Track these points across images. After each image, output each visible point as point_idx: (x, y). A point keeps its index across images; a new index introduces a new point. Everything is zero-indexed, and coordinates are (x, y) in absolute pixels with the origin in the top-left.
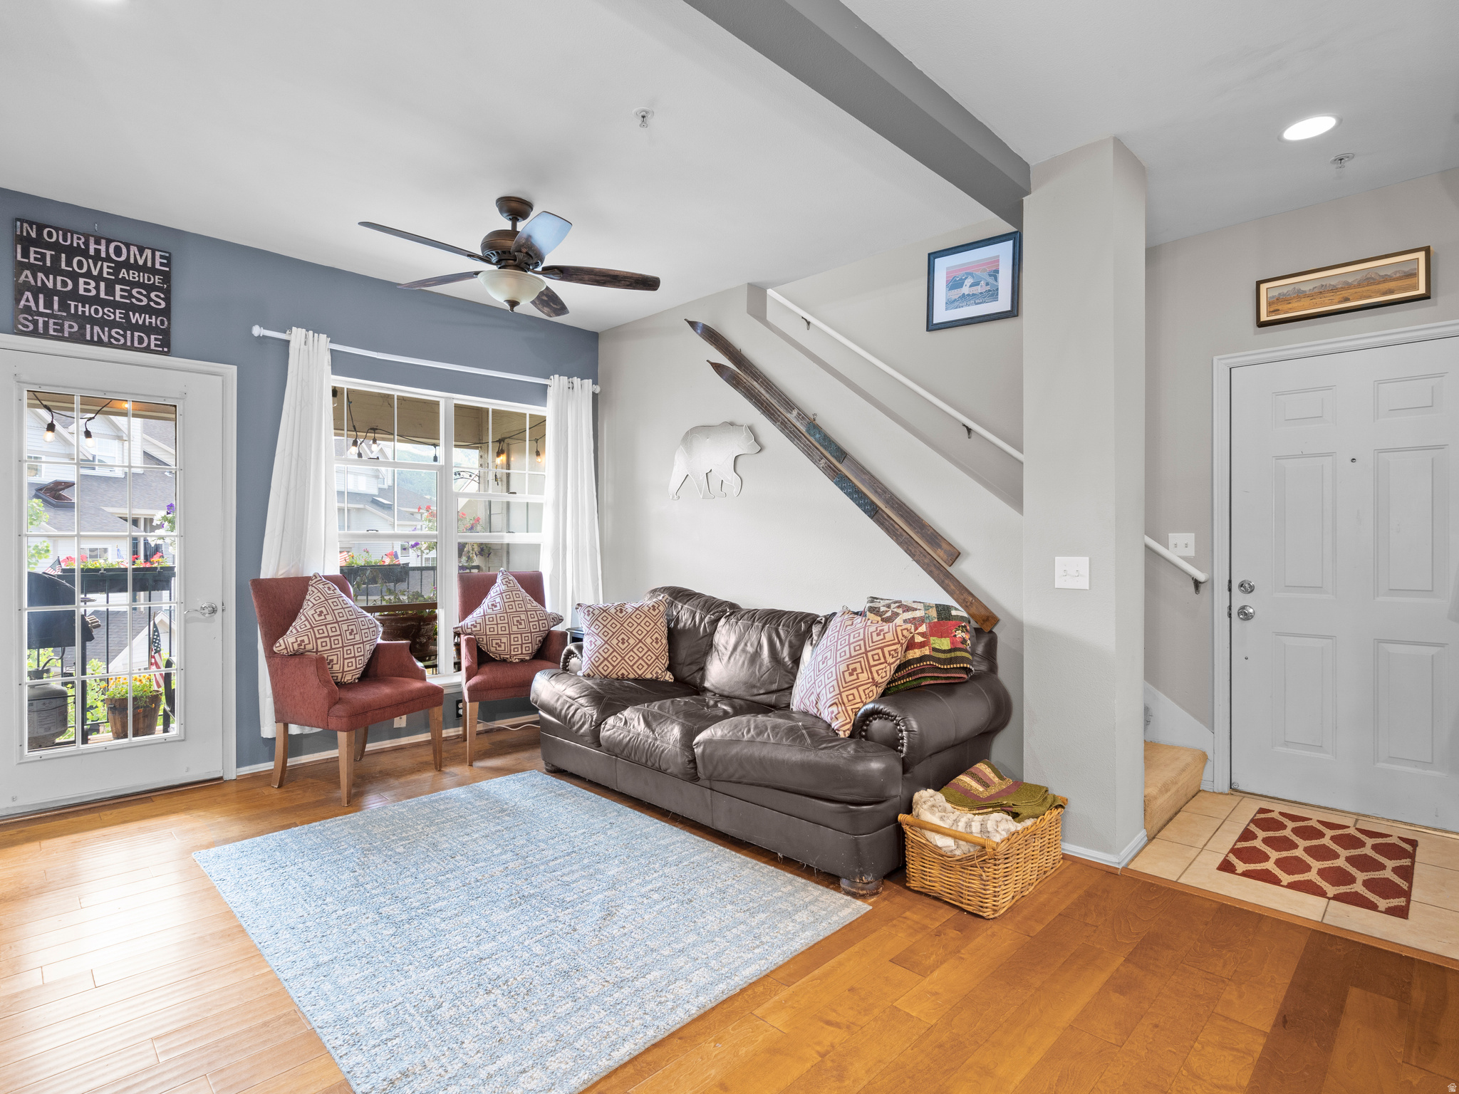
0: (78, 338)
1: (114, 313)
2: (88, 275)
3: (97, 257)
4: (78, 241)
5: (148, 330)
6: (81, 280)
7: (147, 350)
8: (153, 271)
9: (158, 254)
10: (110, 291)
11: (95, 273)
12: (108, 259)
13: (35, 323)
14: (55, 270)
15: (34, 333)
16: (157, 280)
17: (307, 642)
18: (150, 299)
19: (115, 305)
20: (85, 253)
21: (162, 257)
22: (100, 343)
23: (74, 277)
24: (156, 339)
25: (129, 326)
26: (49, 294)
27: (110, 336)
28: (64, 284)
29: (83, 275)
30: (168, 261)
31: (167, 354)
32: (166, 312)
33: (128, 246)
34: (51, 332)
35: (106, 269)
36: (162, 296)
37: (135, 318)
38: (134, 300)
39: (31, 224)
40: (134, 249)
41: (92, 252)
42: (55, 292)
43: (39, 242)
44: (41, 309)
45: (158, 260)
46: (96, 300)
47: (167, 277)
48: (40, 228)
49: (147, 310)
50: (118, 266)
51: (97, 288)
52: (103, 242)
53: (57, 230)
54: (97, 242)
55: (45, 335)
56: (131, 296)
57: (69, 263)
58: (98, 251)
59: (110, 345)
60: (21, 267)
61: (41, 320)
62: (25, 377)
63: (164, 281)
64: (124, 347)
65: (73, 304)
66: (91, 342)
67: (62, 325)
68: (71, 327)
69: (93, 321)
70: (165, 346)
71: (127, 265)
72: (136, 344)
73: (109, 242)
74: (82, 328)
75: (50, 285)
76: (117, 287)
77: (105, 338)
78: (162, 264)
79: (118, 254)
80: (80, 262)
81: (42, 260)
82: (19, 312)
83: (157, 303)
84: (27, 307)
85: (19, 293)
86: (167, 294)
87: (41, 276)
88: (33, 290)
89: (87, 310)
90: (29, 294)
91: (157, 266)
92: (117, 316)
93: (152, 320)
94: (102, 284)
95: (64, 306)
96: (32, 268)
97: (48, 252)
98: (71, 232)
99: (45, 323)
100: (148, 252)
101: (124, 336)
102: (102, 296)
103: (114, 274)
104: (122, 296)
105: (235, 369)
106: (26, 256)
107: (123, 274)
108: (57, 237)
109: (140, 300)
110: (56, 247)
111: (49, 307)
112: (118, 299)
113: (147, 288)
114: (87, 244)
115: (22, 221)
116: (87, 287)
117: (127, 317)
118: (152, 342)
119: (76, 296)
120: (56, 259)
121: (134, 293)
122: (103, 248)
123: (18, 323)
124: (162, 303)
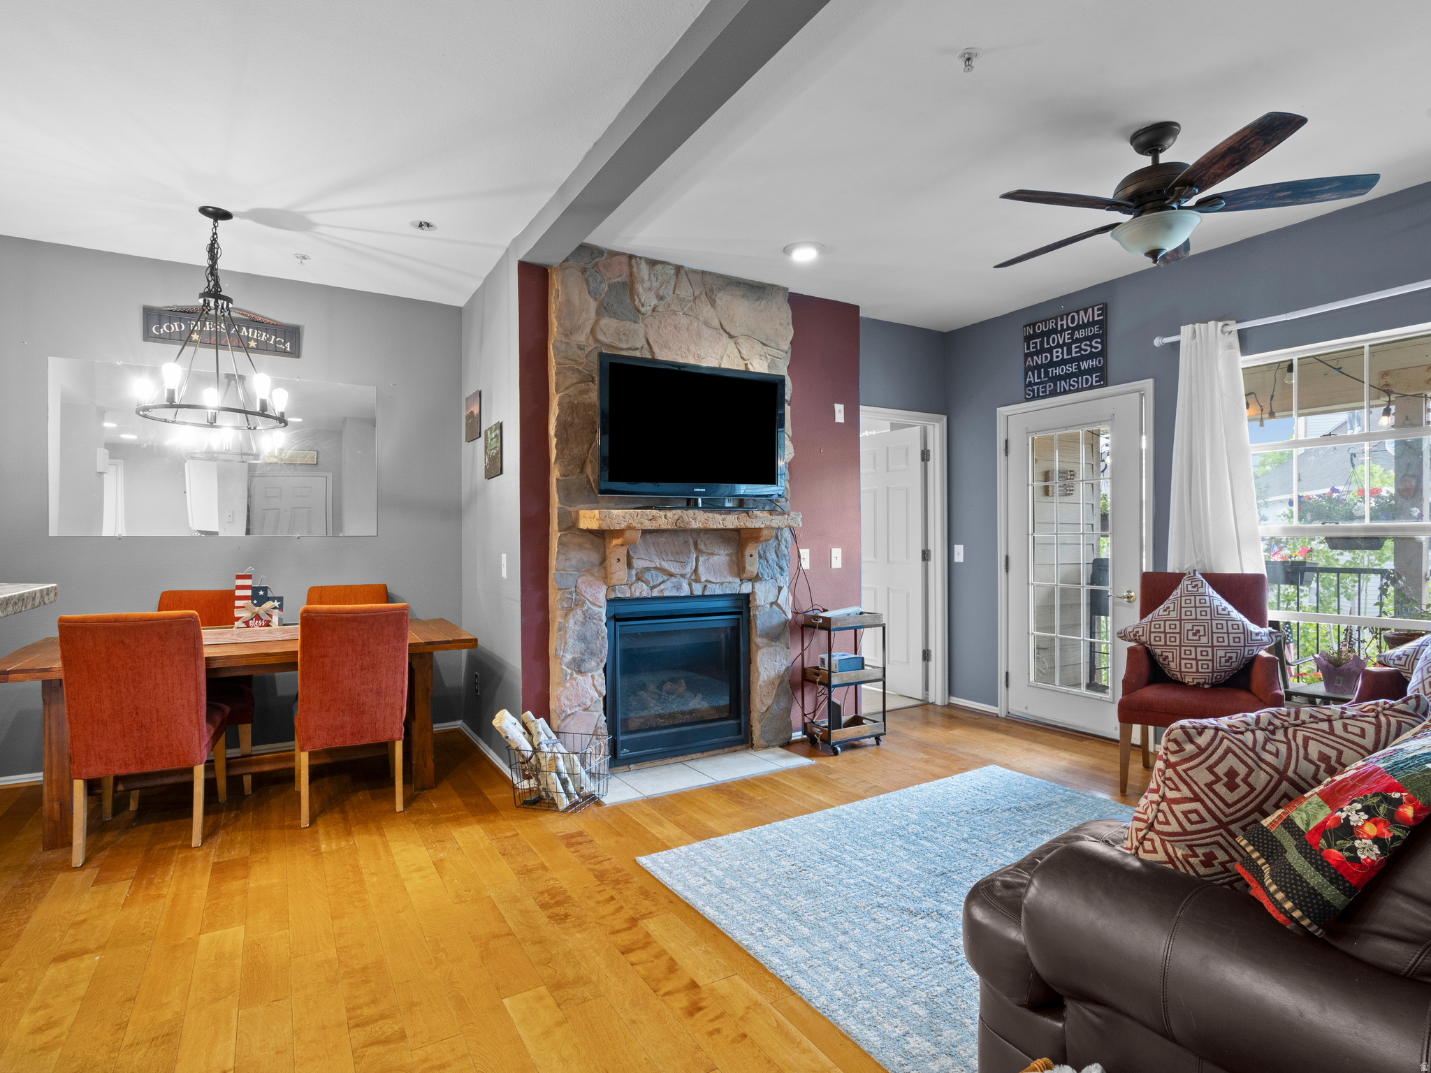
0: (1054, 393)
1: (1072, 367)
2: (1058, 346)
3: (1063, 330)
4: (1052, 325)
5: (1090, 372)
6: (1054, 351)
7: (1092, 387)
8: (1094, 323)
9: (1096, 308)
10: (1069, 352)
11: (1061, 343)
12: (1068, 328)
13: (1033, 391)
14: (1043, 350)
15: (1034, 398)
16: (1095, 330)
17: (1140, 633)
18: (1092, 347)
19: (1071, 361)
20: (1054, 331)
21: (1098, 310)
22: (1065, 392)
23: (1050, 350)
24: (1096, 377)
25: (1081, 373)
26: (1038, 367)
27: (1070, 385)
28: (1046, 357)
29: (1055, 347)
30: (1104, 310)
31: (1106, 385)
32: (1103, 353)
33: (1078, 312)
34: (1041, 394)
35: (1067, 337)
36: (1099, 340)
37: (1084, 365)
38: (1082, 352)
39: (1029, 325)
40: (1082, 313)
41: (1059, 329)
42: (1042, 366)
43: (1035, 336)
44: (1036, 381)
45: (1096, 313)
46: (1064, 362)
47: (1103, 324)
48: (1034, 325)
49: (1092, 356)
50: (1074, 329)
51: (1062, 353)
52: (1065, 317)
53: (1041, 322)
54: (1062, 320)
55: (1039, 397)
56: (1081, 349)
57: (1048, 343)
58: (1062, 325)
59: (1070, 392)
60: (1026, 355)
61: (1035, 387)
62: (1030, 429)
63: (1100, 328)
64: (1078, 390)
65: (1050, 370)
66: (1061, 394)
67: (1045, 387)
68: (1050, 386)
69: (1060, 378)
70: (1104, 381)
71: (1078, 327)
72: (1084, 386)
73: (1067, 315)
74: (1055, 385)
75: (1039, 362)
76: (1073, 346)
77: (1067, 388)
78: (1099, 315)
79: (1073, 322)
80: (1054, 338)
81: (1036, 347)
82: (1026, 386)
83: (1097, 348)
84: (1030, 382)
85: (1026, 374)
86: (1103, 337)
87: (1035, 357)
88: (1032, 369)
89: (1058, 371)
90: (1030, 373)
91: (1096, 318)
92: (1072, 368)
93: (1093, 363)
94: (1065, 348)
95: (1046, 373)
96: (1031, 355)
97: (1038, 340)
98: (1049, 320)
99: (1038, 389)
100: (1090, 310)
101: (1077, 382)
102: (1066, 357)
103: (1071, 338)
104: (1076, 352)
105: (1151, 381)
106: (1028, 348)
107: (1076, 335)
108: (1042, 328)
109: (1086, 350)
110: (1042, 335)
111: (1039, 377)
112: (1074, 355)
113: (1090, 338)
114: (1056, 324)
115: (1025, 326)
116: (1057, 354)
117: (1079, 366)
118: (1094, 379)
119: (1052, 364)
120: (1042, 343)
121: (1083, 347)
122: (1065, 322)
123: (1026, 394)
124: (1100, 346)
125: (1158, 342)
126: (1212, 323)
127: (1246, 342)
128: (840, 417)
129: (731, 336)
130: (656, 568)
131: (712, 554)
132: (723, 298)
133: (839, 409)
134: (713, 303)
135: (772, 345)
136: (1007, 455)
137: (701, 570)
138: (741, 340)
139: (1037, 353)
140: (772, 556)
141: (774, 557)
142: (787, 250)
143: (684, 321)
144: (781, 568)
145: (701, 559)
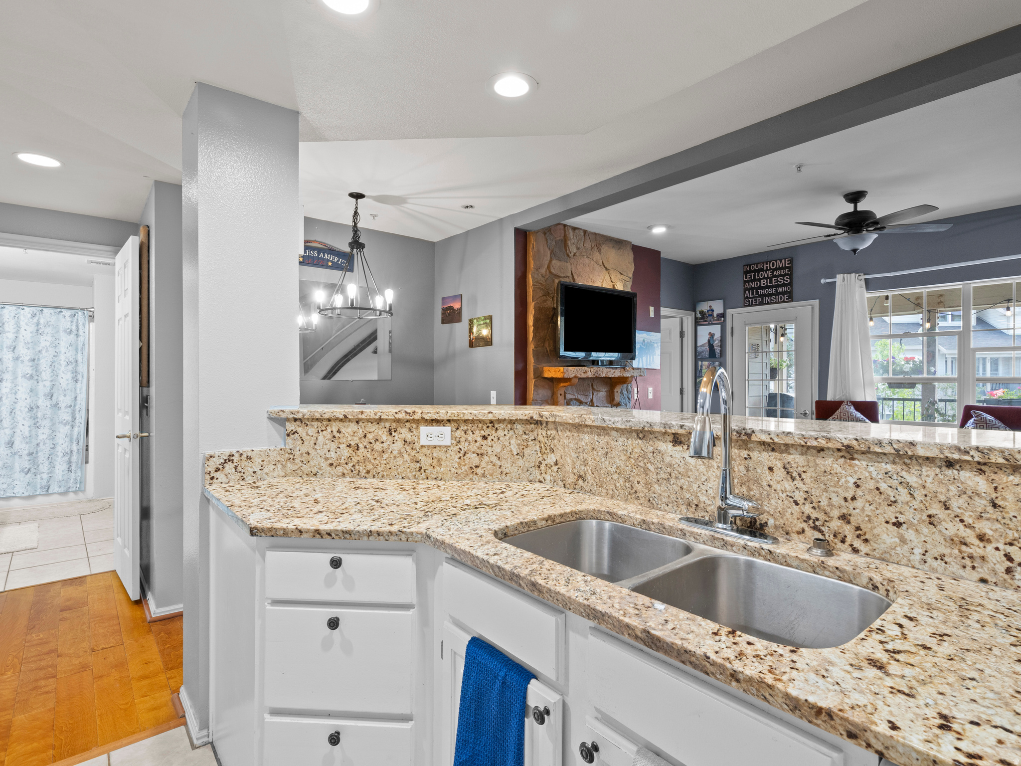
0: (761, 304)
2: (764, 278)
3: (767, 270)
4: (760, 266)
5: (783, 293)
6: (762, 281)
7: (784, 302)
8: (785, 268)
9: (786, 260)
10: (771, 282)
11: (766, 276)
12: (770, 269)
13: (749, 301)
14: (755, 280)
15: (749, 306)
16: (786, 271)
18: (784, 280)
19: (772, 287)
20: (762, 270)
21: (788, 261)
22: (768, 303)
23: (760, 280)
24: (786, 296)
25: (777, 294)
26: (752, 289)
27: (771, 300)
28: (757, 284)
29: (763, 279)
30: (791, 261)
31: (792, 301)
32: (790, 284)
33: (776, 261)
34: (754, 304)
35: (769, 274)
36: (789, 277)
37: (779, 290)
38: (779, 283)
39: (747, 265)
40: (778, 262)
41: (765, 269)
42: (755, 288)
43: (750, 271)
44: (751, 296)
45: (787, 262)
46: (767, 287)
47: (790, 269)
48: (750, 265)
49: (784, 285)
50: (774, 270)
51: (767, 282)
52: (768, 262)
53: (754, 264)
54: (767, 264)
55: (752, 305)
56: (778, 281)
57: (758, 276)
58: (767, 267)
59: (771, 303)
60: (745, 282)
61: (750, 300)
62: (747, 322)
63: (789, 271)
64: (776, 303)
65: (759, 291)
66: (765, 304)
67: (756, 300)
68: (759, 300)
69: (765, 295)
70: (791, 299)
71: (776, 269)
72: (780, 301)
73: (770, 262)
74: (762, 299)
75: (753, 286)
76: (773, 279)
77: (769, 301)
78: (788, 264)
79: (773, 266)
80: (762, 274)
81: (751, 277)
82: (745, 299)
83: (787, 281)
84: (747, 296)
85: (745, 292)
86: (791, 276)
87: (750, 283)
88: (749, 290)
89: (764, 292)
90: (747, 291)
91: (787, 265)
92: (773, 291)
93: (785, 289)
94: (768, 280)
95: (757, 293)
96: (748, 282)
97: (752, 274)
98: (759, 263)
99: (752, 301)
100: (783, 261)
101: (776, 298)
102: (769, 284)
103: (772, 274)
104: (775, 282)
105: (818, 301)
106: (746, 278)
107: (775, 273)
108: (755, 267)
109: (781, 282)
110: (755, 271)
111: (753, 294)
112: (773, 284)
113: (783, 276)
114: (763, 266)
115: (745, 266)
116: (764, 283)
117: (776, 290)
118: (785, 298)
119: (760, 288)
120: (755, 276)
121: (779, 280)
122: (768, 266)
123: (745, 303)
124: (789, 280)
125: (823, 281)
126: (853, 275)
127: (869, 285)
128: (652, 315)
129: (607, 269)
130: (575, 399)
131: (599, 391)
132: (604, 248)
133: (652, 309)
134: (600, 251)
135: (625, 274)
136: (732, 336)
137: (594, 400)
138: (611, 272)
139: (752, 281)
140: (625, 392)
141: (626, 392)
142: (650, 228)
143: (587, 261)
144: (629, 399)
145: (595, 394)
